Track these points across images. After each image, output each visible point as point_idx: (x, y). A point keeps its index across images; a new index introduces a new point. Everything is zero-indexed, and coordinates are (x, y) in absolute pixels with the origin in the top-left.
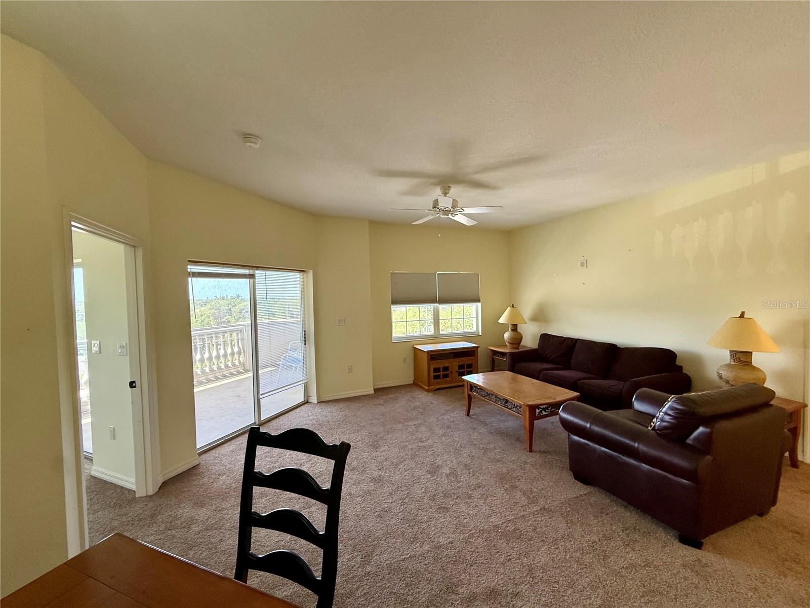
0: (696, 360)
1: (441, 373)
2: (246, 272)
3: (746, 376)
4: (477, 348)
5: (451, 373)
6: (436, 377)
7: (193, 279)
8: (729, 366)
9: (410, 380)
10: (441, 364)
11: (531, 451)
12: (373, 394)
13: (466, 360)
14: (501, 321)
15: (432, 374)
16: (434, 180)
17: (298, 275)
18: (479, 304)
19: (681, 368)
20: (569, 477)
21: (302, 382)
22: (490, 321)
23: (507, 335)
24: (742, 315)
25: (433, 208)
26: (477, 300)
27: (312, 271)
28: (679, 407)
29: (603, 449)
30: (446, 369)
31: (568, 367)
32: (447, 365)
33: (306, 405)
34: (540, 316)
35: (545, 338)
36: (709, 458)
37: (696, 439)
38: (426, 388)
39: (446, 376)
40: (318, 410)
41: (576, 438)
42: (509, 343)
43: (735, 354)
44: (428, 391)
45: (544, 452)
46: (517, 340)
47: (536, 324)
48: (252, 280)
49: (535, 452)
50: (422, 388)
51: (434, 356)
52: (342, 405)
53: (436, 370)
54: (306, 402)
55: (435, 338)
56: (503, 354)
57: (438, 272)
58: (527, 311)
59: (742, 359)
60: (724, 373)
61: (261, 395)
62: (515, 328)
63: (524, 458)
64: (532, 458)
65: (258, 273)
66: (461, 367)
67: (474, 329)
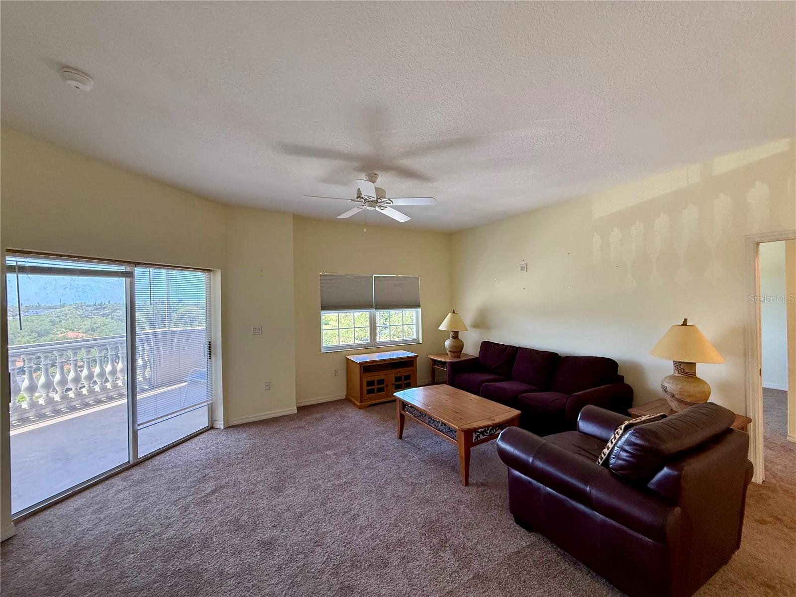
0: (636, 369)
1: (376, 387)
2: (122, 268)
3: (691, 388)
4: (416, 357)
5: (387, 386)
6: (370, 392)
7: (19, 275)
8: (672, 377)
9: (342, 394)
10: (376, 376)
11: (467, 484)
12: (296, 414)
13: (403, 372)
14: (440, 328)
15: (365, 388)
16: (356, 164)
17: (203, 275)
18: (420, 310)
19: (622, 377)
20: (509, 521)
21: (206, 404)
22: (429, 327)
23: (447, 343)
24: (685, 323)
25: (358, 198)
26: (417, 306)
27: (220, 270)
28: (638, 441)
30: (381, 382)
31: (508, 378)
32: (382, 377)
33: (210, 432)
34: (481, 323)
35: (486, 346)
36: (678, 510)
37: (660, 483)
38: (358, 404)
39: (381, 390)
40: (222, 438)
41: (517, 473)
42: (450, 351)
43: (678, 365)
44: (360, 408)
45: (482, 484)
46: (458, 349)
47: (477, 330)
48: (128, 280)
49: (473, 485)
50: (354, 404)
51: (367, 368)
52: (253, 431)
53: (370, 383)
54: (211, 428)
55: (372, 346)
56: (443, 364)
57: (374, 275)
58: (468, 316)
59: (686, 370)
61: (138, 425)
62: (456, 335)
63: (458, 494)
64: (470, 495)
65: (138, 270)
66: (398, 379)
67: (415, 337)
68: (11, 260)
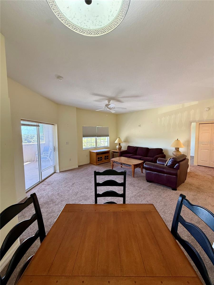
0: (167, 151)
1: (100, 159)
2: (35, 124)
3: (178, 153)
4: (110, 151)
5: (103, 159)
6: (98, 160)
7: (23, 126)
8: (175, 151)
9: (89, 162)
10: (100, 156)
11: (134, 177)
12: (78, 168)
13: (106, 155)
14: (115, 142)
15: (97, 160)
16: (106, 98)
17: (51, 126)
18: (109, 137)
19: (163, 153)
20: (146, 182)
21: (52, 166)
22: (112, 142)
23: (117, 147)
24: (177, 140)
25: (105, 106)
26: (108, 136)
27: (57, 125)
28: (173, 160)
29: (155, 173)
30: (101, 158)
31: (136, 155)
32: (102, 156)
34: (126, 141)
35: (129, 147)
36: (179, 170)
37: (176, 167)
38: (96, 164)
39: (101, 160)
40: (61, 174)
41: (148, 171)
42: (118, 149)
43: (176, 148)
44: (96, 165)
45: (137, 177)
46: (120, 148)
47: (125, 143)
48: (38, 127)
49: (135, 177)
51: (98, 154)
52: (69, 172)
53: (98, 158)
54: (55, 172)
55: (96, 148)
56: (117, 152)
57: (97, 127)
58: (123, 139)
59: (177, 149)
60: (174, 153)
61: (42, 170)
62: (120, 144)
63: (133, 179)
64: (135, 179)
65: (40, 125)
66: (105, 157)
67: (107, 145)
68: (22, 122)
